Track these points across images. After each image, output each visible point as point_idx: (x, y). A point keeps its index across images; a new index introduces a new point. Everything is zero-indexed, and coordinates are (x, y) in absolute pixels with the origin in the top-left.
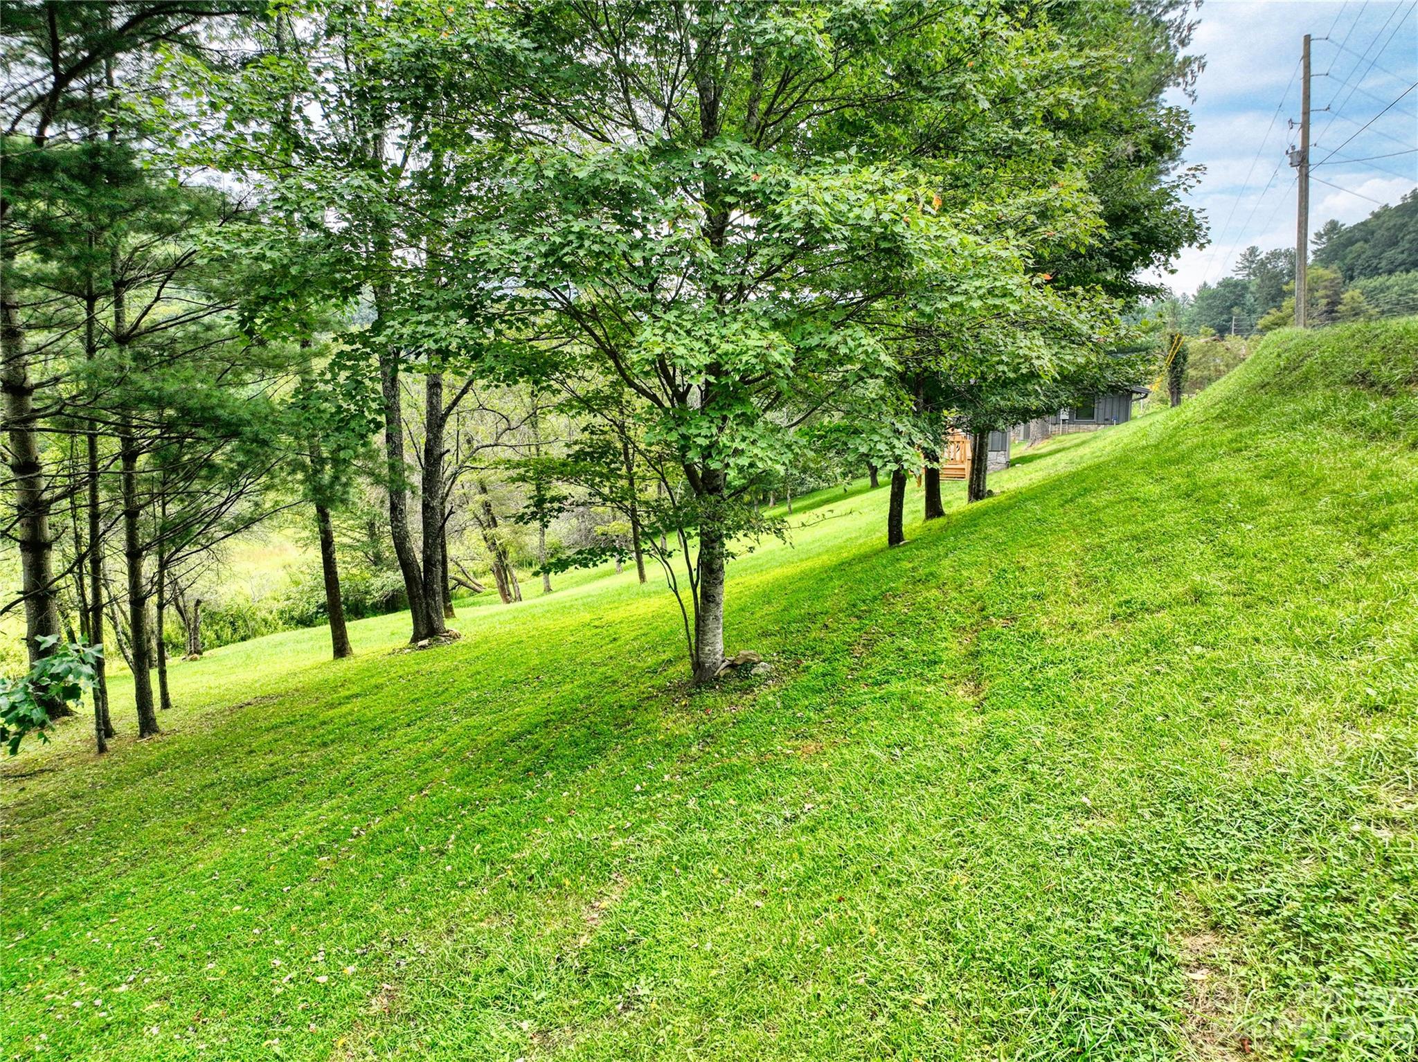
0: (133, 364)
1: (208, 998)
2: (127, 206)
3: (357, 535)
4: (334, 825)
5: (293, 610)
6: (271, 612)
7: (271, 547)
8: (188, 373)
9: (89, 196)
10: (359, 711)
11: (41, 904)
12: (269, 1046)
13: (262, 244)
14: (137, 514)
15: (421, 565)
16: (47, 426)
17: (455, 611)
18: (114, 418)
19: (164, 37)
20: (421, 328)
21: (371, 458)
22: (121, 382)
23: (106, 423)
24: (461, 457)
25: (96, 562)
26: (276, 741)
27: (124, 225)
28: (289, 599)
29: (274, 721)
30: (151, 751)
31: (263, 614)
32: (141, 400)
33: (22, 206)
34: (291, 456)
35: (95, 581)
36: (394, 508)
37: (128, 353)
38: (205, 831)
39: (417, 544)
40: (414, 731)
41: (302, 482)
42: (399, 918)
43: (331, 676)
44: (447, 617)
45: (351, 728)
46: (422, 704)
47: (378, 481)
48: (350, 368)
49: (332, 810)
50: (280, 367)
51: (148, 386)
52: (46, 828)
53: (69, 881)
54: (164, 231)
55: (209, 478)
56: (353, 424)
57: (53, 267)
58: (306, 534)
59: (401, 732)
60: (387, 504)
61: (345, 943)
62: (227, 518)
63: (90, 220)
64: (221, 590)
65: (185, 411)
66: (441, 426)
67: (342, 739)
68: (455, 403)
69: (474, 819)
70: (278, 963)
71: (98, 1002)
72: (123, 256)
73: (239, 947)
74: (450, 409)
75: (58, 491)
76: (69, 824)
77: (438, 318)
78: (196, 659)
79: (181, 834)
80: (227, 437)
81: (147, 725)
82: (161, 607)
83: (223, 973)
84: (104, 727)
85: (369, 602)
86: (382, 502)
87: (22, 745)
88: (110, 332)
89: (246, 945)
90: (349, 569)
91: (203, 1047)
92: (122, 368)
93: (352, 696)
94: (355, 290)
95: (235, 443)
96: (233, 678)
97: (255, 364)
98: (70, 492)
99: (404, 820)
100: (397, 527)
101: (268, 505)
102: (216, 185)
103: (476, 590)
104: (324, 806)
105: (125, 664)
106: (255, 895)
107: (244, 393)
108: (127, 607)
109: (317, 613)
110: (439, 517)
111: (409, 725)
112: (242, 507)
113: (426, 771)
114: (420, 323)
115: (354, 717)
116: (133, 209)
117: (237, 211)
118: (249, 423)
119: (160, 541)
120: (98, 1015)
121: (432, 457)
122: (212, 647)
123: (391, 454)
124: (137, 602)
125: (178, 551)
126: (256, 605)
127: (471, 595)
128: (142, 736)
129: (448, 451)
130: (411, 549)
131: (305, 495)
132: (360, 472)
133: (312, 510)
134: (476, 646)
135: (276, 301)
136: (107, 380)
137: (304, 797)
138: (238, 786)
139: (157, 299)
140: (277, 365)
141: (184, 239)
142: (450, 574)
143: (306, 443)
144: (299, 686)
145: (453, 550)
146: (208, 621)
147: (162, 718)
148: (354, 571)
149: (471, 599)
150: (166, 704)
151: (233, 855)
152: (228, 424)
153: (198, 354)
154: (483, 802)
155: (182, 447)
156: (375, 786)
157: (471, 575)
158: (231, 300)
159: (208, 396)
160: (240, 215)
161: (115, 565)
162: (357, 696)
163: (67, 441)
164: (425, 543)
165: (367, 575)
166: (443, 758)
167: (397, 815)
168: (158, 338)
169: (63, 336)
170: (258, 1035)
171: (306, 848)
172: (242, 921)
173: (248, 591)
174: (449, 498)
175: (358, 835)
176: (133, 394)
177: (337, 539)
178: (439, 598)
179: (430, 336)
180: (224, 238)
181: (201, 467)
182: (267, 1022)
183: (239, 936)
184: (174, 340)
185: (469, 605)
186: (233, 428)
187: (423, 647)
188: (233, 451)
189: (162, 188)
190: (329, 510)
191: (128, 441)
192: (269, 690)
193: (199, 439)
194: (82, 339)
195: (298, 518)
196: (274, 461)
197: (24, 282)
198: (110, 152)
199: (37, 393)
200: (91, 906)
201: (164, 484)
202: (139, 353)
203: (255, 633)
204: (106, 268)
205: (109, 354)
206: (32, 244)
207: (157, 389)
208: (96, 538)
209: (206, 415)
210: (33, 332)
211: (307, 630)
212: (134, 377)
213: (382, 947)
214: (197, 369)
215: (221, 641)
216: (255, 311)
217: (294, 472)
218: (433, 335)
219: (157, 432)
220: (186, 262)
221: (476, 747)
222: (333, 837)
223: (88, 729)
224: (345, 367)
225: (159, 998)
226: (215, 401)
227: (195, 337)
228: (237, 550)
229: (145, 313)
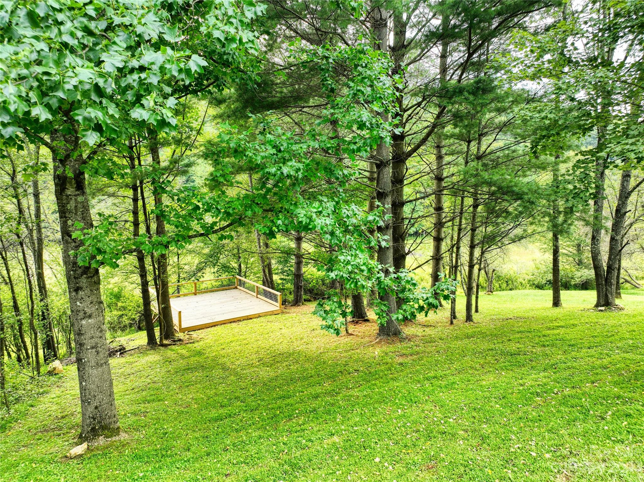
0: (482, 168)
1: (483, 438)
2: (488, 102)
3: (571, 250)
4: (545, 385)
5: (535, 280)
6: (524, 280)
7: (528, 250)
8: (503, 172)
9: (474, 100)
10: (563, 334)
11: (426, 376)
12: (507, 472)
13: (546, 111)
14: (475, 230)
15: (606, 268)
16: (447, 193)
17: (622, 295)
18: (472, 190)
19: (512, 27)
20: (628, 147)
21: (585, 212)
22: (476, 175)
23: (469, 192)
24: (637, 214)
25: (458, 248)
26: (521, 338)
27: (486, 110)
28: (533, 275)
29: (521, 329)
30: (469, 328)
31: (521, 280)
32: (483, 183)
33: (450, 108)
34: (544, 209)
35: (457, 255)
36: (593, 238)
37: (480, 163)
38: (487, 368)
39: (604, 258)
40: (592, 352)
41: (547, 222)
42: (576, 442)
43: (550, 315)
44: (617, 298)
45: (558, 342)
46: (598, 340)
47: (587, 224)
48: (583, 167)
49: (545, 377)
50: (544, 168)
51: (486, 177)
52: (430, 348)
53: (436, 371)
54: (500, 111)
55: (506, 218)
56: (582, 195)
57: (457, 130)
58: (545, 246)
59: (584, 350)
60: (590, 236)
61: (546, 442)
62: (511, 235)
63: (473, 109)
64: (504, 266)
65: (500, 188)
66: (627, 198)
67: (553, 346)
68: (638, 185)
69: (624, 407)
70: (514, 438)
71: (442, 422)
72: (483, 123)
73: (497, 423)
74: (635, 188)
75: (448, 219)
76: (438, 349)
77: (638, 141)
78: (490, 294)
79: (478, 366)
80: (516, 200)
81: (469, 318)
82: (480, 270)
83: (490, 431)
84: (453, 315)
85: (573, 283)
86: (587, 234)
87: (428, 314)
88: (475, 155)
89: (500, 424)
90: (565, 266)
91: (479, 458)
92: (477, 170)
93: (560, 326)
94: (590, 129)
95: (519, 202)
96: (505, 306)
97: (533, 167)
98: (452, 219)
99: (582, 394)
100: (594, 248)
101: (529, 231)
102: (525, 87)
103: (636, 287)
104: (541, 374)
105: (463, 291)
106: (506, 403)
107: (526, 180)
108: (467, 268)
109: (546, 284)
110: (619, 245)
111: (589, 348)
112: (518, 231)
113: (597, 374)
114: (627, 144)
115: (560, 337)
116: (490, 103)
117: (533, 98)
118: (527, 194)
119: (482, 242)
120: (442, 427)
121: (620, 214)
122: (497, 290)
123: (596, 211)
124: (471, 267)
125: (489, 247)
126: (518, 275)
127: (633, 289)
128: (466, 322)
129: (630, 211)
130: (601, 260)
131: (548, 228)
132: (579, 219)
133: (550, 235)
134: (634, 316)
135: (549, 137)
136: (471, 175)
137: (532, 367)
138: (502, 353)
139: (495, 140)
140: (543, 167)
141: (508, 114)
142: (621, 276)
143: (552, 204)
144: (535, 316)
145: (625, 263)
146: (497, 279)
147: (475, 316)
148: (567, 267)
149: (633, 291)
150: (477, 311)
151: (498, 383)
152: (517, 194)
153: (508, 163)
154: (631, 400)
155: (496, 203)
156: (568, 373)
157: (634, 278)
158: (526, 138)
159: (511, 182)
160: (535, 99)
161: (465, 250)
162: (562, 327)
163: (453, 199)
164: (610, 258)
165: (573, 269)
166: (608, 370)
167: (578, 391)
168: (492, 157)
169: (458, 157)
170: (502, 465)
171: (530, 391)
172: (499, 413)
173: (515, 268)
174: (626, 236)
175: (557, 393)
176: (481, 180)
177: (561, 251)
178: (614, 287)
179: (632, 151)
180: (529, 110)
181: (503, 212)
182: (507, 461)
183: (497, 418)
184: (498, 157)
185: (630, 294)
186: (519, 196)
187: (602, 311)
188: (518, 206)
189: (503, 92)
190: (559, 236)
191: (476, 200)
192: (520, 315)
193: (504, 200)
194: (464, 158)
195: (542, 238)
196: (535, 211)
197: (447, 137)
198: (484, 81)
199: (446, 180)
200: (443, 383)
201: (487, 218)
202: (484, 163)
203: (516, 288)
204: (476, 129)
205: (473, 164)
206: (451, 122)
207: (491, 179)
208: (459, 239)
209: (509, 190)
210: (447, 156)
211: (540, 291)
212: (482, 173)
213: (566, 452)
214: (507, 169)
215: (501, 289)
216: (539, 142)
217: (544, 217)
218: (635, 150)
219: (487, 196)
220: (508, 123)
221: (629, 370)
222: (544, 390)
223: (448, 314)
224: (581, 168)
225: (464, 430)
226: (513, 184)
227: (508, 155)
228: (513, 250)
229: (489, 147)
